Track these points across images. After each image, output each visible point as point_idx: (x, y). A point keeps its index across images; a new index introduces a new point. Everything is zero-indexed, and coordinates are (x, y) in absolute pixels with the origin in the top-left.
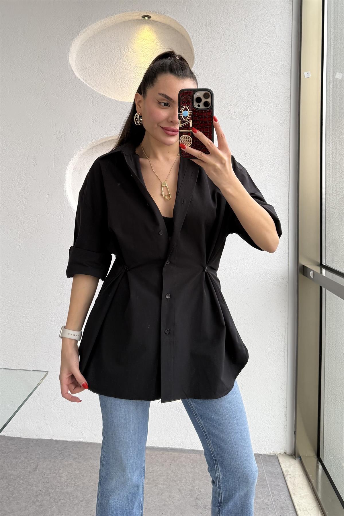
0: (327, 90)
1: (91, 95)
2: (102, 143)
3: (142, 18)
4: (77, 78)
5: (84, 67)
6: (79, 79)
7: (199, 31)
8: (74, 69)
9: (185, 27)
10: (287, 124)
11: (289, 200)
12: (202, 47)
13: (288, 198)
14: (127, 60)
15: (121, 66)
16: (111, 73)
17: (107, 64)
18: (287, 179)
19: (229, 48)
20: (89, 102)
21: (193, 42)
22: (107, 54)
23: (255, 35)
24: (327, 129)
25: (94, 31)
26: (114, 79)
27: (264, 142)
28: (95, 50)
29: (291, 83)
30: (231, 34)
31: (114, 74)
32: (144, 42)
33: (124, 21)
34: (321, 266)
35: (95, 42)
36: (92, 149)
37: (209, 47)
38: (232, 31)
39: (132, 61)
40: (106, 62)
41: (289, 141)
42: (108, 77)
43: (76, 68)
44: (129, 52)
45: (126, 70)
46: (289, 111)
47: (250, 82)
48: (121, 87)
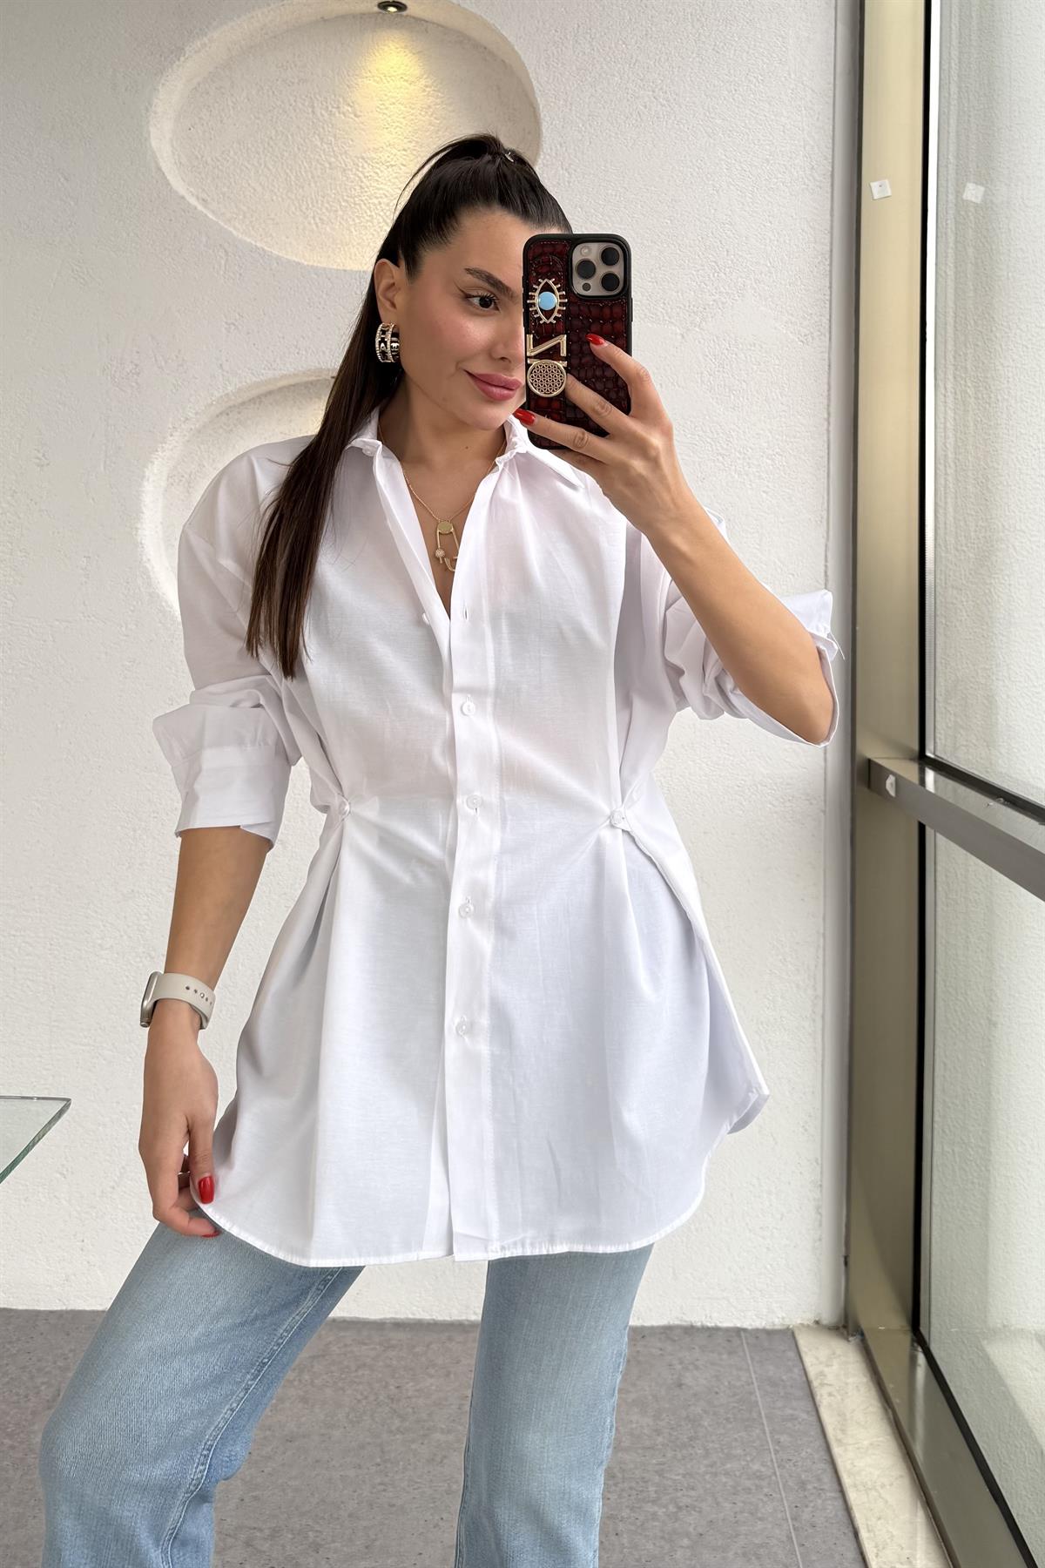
0: (939, 234)
1: (221, 245)
2: (259, 397)
3: (381, 11)
4: (176, 192)
5: (197, 158)
6: (183, 198)
7: (555, 53)
8: (167, 164)
9: (511, 39)
10: (822, 337)
11: (828, 564)
12: (566, 101)
13: (826, 561)
14: (333, 140)
15: (317, 157)
16: (286, 180)
17: (271, 150)
18: (823, 503)
19: (645, 107)
20: (214, 268)
21: (537, 85)
22: (271, 120)
23: (725, 67)
24: (939, 352)
25: (229, 49)
26: (293, 197)
27: (755, 393)
28: (233, 108)
29: (832, 215)
30: (652, 63)
31: (293, 183)
32: (387, 84)
33: (322, 18)
34: (923, 760)
35: (233, 82)
36: (228, 414)
37: (587, 100)
38: (657, 54)
39: (351, 143)
40: (269, 144)
41: (829, 390)
42: (276, 190)
43: (173, 161)
44: (342, 116)
45: (330, 169)
46: (828, 298)
47: (710, 210)
48: (315, 223)
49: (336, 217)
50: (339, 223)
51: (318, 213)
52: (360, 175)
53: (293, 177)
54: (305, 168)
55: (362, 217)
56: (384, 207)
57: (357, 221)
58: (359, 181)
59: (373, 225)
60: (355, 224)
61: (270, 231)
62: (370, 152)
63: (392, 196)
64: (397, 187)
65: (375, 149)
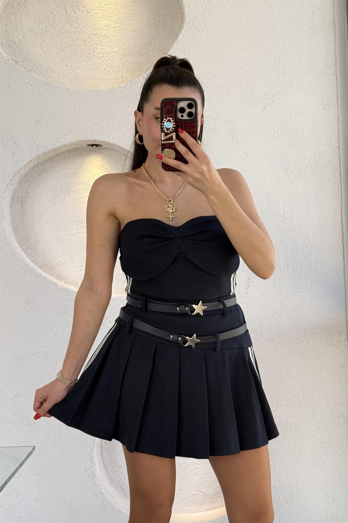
1: (29, 83)
5: (11, 40)
14: (77, 26)
15: (70, 35)
16: (56, 48)
17: (47, 33)
22: (46, 18)
28: (27, 13)
31: (59, 49)
39: (86, 26)
40: (46, 30)
44: (80, 12)
45: (78, 40)
48: (72, 69)
49: (82, 65)
50: (83, 68)
51: (73, 64)
52: (93, 43)
53: (59, 46)
54: (64, 40)
55: (95, 64)
56: (106, 58)
57: (93, 66)
58: (92, 46)
59: (101, 68)
60: (92, 68)
61: (50, 75)
62: (96, 31)
63: (110, 52)
64: (111, 47)
65: (98, 28)
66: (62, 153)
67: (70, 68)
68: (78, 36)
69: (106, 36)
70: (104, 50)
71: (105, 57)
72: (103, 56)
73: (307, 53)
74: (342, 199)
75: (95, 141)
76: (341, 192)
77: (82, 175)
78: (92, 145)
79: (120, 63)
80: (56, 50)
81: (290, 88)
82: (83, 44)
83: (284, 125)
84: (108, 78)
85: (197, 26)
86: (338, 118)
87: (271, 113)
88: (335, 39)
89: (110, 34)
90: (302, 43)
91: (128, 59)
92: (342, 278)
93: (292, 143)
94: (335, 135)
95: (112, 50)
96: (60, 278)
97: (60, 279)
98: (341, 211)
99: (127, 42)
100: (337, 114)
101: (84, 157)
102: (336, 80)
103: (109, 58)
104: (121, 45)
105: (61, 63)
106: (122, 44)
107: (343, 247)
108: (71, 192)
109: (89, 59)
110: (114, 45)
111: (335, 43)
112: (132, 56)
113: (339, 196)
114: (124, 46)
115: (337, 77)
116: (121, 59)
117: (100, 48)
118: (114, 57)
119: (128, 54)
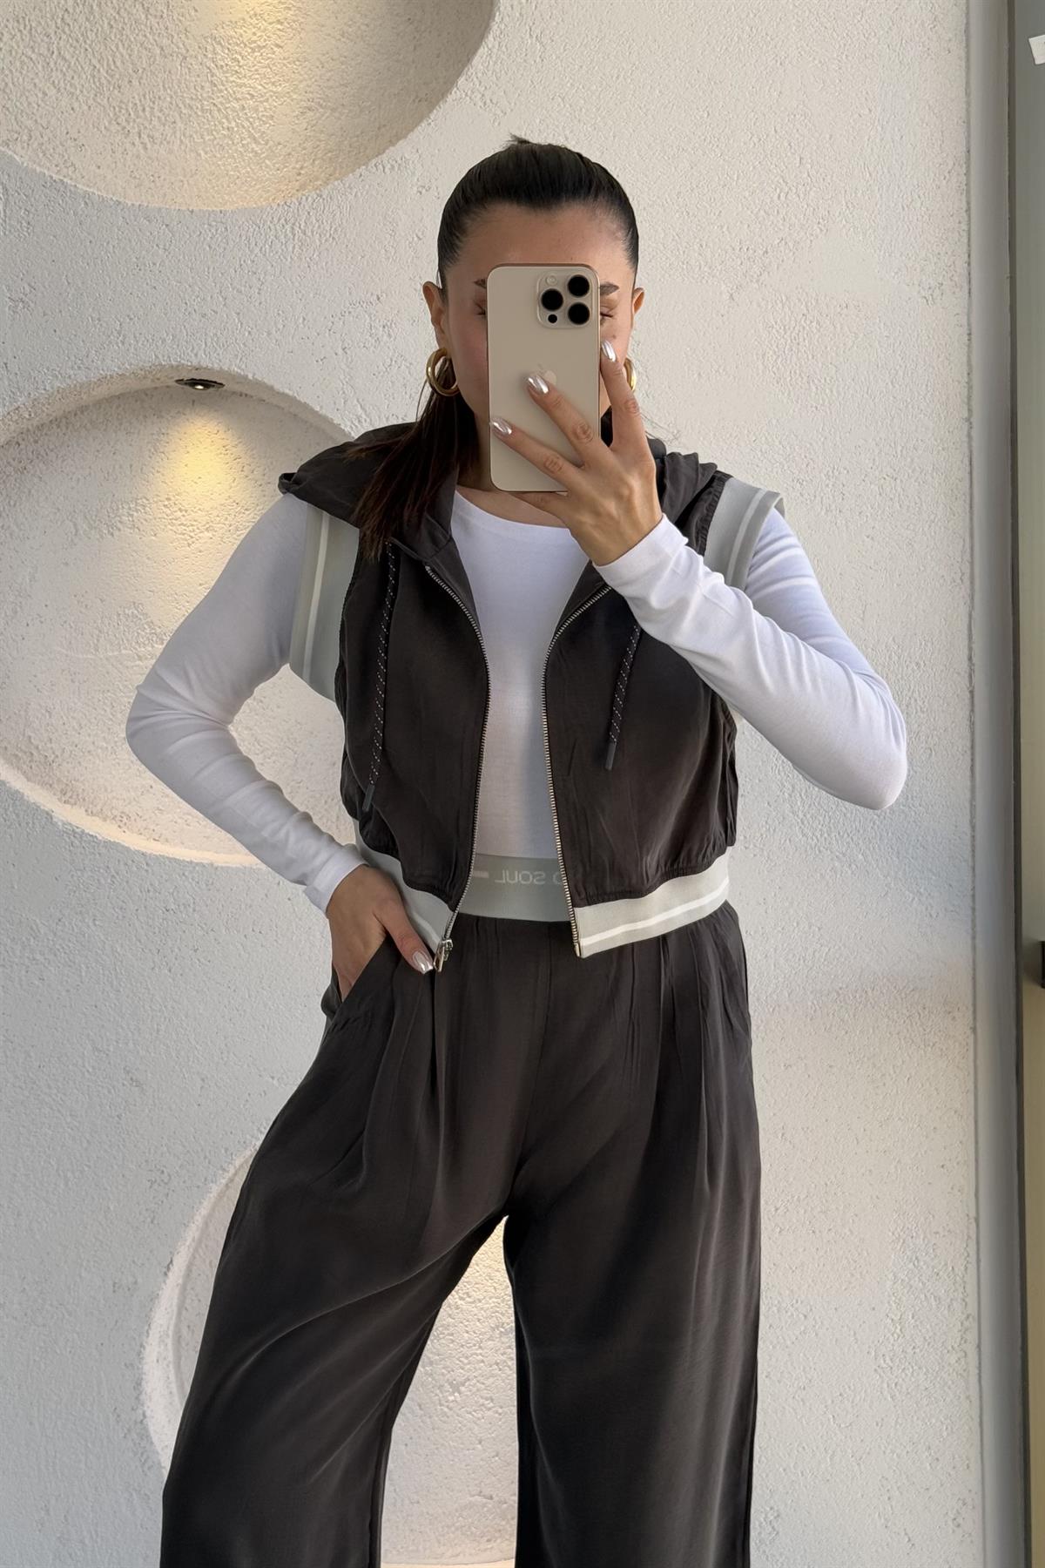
14: (165, 11)
15: (141, 38)
26: (105, 103)
31: (104, 81)
36: (20, 445)
45: (162, 56)
48: (142, 143)
49: (175, 132)
50: (178, 142)
51: (146, 128)
52: (209, 63)
53: (103, 72)
54: (122, 56)
55: (216, 131)
56: (249, 114)
57: (207, 138)
58: (209, 75)
59: (233, 143)
60: (204, 142)
61: (72, 158)
62: (223, 28)
63: (262, 96)
64: (268, 81)
65: (231, 22)
66: (98, 404)
67: (137, 141)
68: (165, 41)
69: (252, 46)
70: (244, 90)
71: (247, 111)
72: (244, 108)
73: (876, 121)
74: (972, 583)
75: (197, 369)
76: (972, 563)
77: (157, 475)
78: (193, 383)
79: (294, 131)
80: (94, 83)
81: (821, 230)
82: (179, 68)
83: (798, 344)
84: (255, 177)
85: (534, 24)
86: (970, 330)
87: (759, 305)
88: (968, 83)
89: (265, 40)
90: (864, 93)
91: (320, 118)
92: (966, 834)
93: (821, 402)
94: (959, 382)
95: (272, 91)
96: (71, 797)
97: (72, 801)
98: (968, 622)
99: (318, 67)
100: (966, 317)
101: (168, 421)
102: (968, 210)
103: (261, 114)
104: (301, 75)
105: (107, 124)
106: (302, 73)
107: (973, 733)
108: (119, 525)
109: (196, 113)
110: (276, 75)
111: (968, 94)
112: (334, 110)
113: (963, 574)
114: (311, 79)
115: (968, 203)
116: (298, 119)
117: (234, 81)
118: (274, 112)
119: (321, 106)
